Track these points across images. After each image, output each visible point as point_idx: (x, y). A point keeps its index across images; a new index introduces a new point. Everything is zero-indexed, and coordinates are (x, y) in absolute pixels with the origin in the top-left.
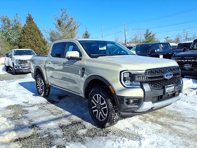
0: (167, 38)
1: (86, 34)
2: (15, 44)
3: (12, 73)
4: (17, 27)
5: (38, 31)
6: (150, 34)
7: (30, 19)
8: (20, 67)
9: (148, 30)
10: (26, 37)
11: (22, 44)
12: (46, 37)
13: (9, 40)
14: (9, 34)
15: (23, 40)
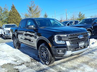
0: (92, 16)
1: (45, 15)
2: (5, 22)
3: (4, 39)
4: (6, 12)
5: (18, 14)
6: (82, 14)
7: (13, 7)
8: (9, 35)
9: (80, 12)
10: (11, 18)
11: (9, 21)
12: (23, 17)
13: (1, 19)
14: (2, 16)
15: (9, 19)
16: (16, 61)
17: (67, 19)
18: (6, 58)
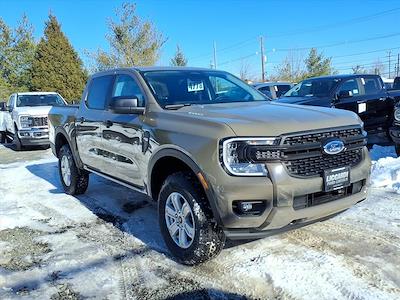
0: (358, 67)
1: (178, 61)
2: (21, 83)
3: (14, 148)
4: (25, 46)
5: (72, 52)
6: (319, 59)
7: (53, 28)
8: (32, 134)
9: (313, 51)
10: (44, 67)
11: (36, 82)
12: (90, 67)
13: (7, 73)
14: (8, 61)
15: (38, 74)
16: (46, 221)
17: (266, 77)
18: (14, 212)
